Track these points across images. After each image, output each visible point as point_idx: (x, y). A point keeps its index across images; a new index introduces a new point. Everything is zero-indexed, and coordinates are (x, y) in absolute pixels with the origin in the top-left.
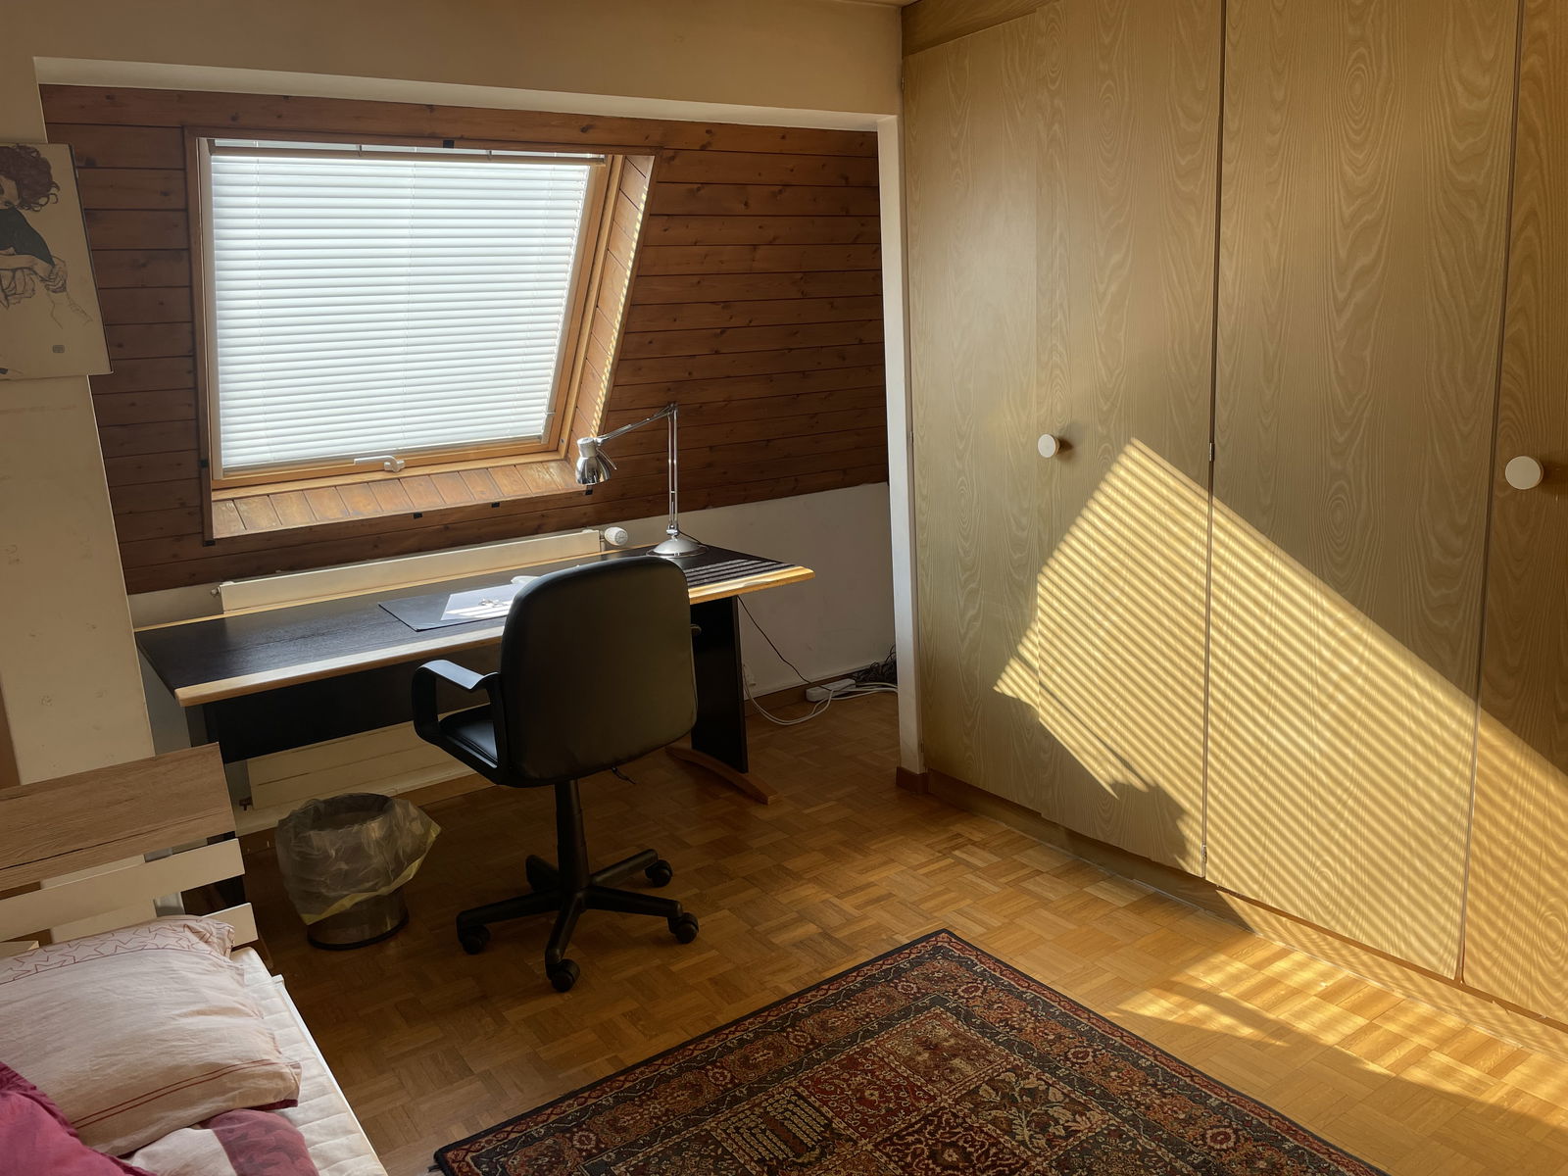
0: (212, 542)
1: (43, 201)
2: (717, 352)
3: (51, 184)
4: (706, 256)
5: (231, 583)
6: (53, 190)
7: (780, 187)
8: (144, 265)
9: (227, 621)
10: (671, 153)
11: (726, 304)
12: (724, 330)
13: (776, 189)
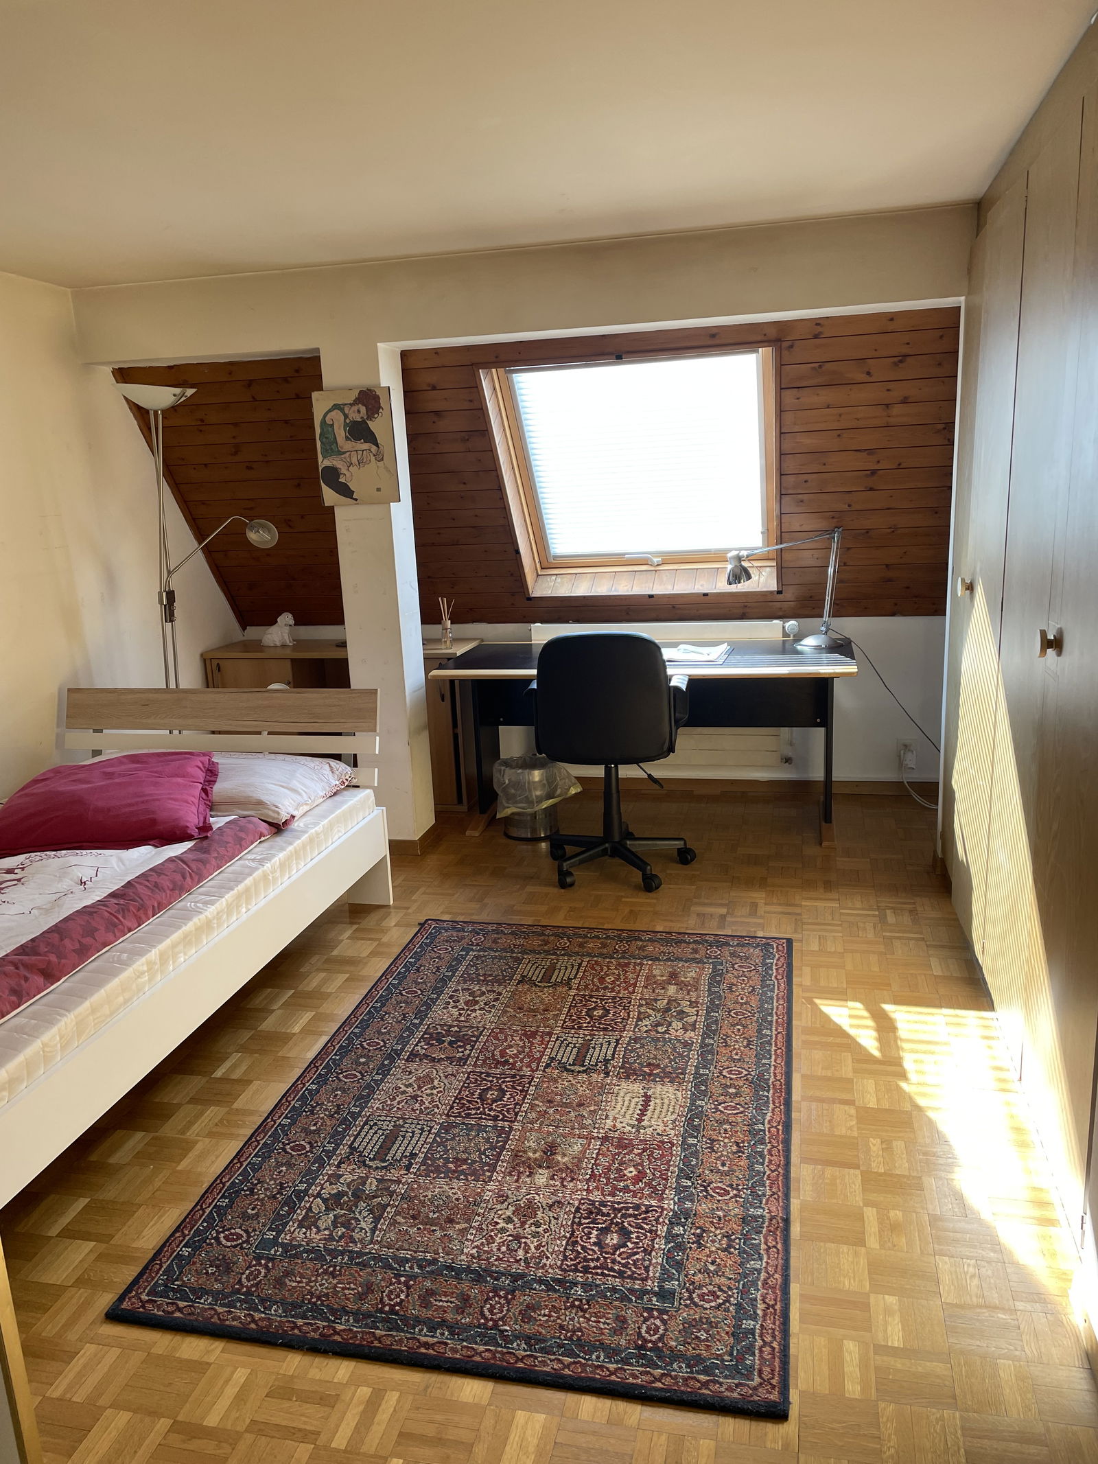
0: (530, 599)
1: (376, 416)
2: (871, 489)
3: (380, 407)
4: (840, 415)
5: (539, 624)
6: (381, 410)
7: (900, 358)
8: (468, 440)
9: (533, 647)
10: (790, 343)
11: (870, 451)
12: (874, 472)
13: (896, 359)
